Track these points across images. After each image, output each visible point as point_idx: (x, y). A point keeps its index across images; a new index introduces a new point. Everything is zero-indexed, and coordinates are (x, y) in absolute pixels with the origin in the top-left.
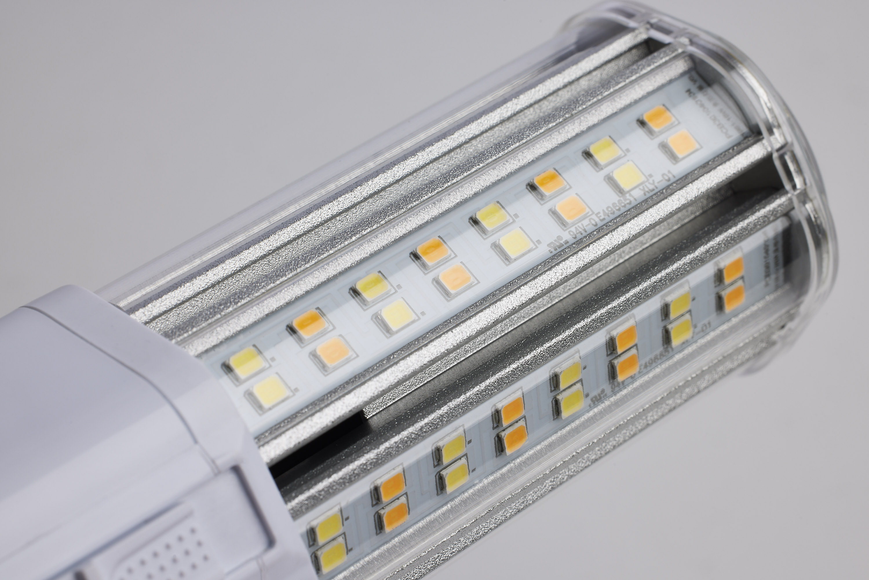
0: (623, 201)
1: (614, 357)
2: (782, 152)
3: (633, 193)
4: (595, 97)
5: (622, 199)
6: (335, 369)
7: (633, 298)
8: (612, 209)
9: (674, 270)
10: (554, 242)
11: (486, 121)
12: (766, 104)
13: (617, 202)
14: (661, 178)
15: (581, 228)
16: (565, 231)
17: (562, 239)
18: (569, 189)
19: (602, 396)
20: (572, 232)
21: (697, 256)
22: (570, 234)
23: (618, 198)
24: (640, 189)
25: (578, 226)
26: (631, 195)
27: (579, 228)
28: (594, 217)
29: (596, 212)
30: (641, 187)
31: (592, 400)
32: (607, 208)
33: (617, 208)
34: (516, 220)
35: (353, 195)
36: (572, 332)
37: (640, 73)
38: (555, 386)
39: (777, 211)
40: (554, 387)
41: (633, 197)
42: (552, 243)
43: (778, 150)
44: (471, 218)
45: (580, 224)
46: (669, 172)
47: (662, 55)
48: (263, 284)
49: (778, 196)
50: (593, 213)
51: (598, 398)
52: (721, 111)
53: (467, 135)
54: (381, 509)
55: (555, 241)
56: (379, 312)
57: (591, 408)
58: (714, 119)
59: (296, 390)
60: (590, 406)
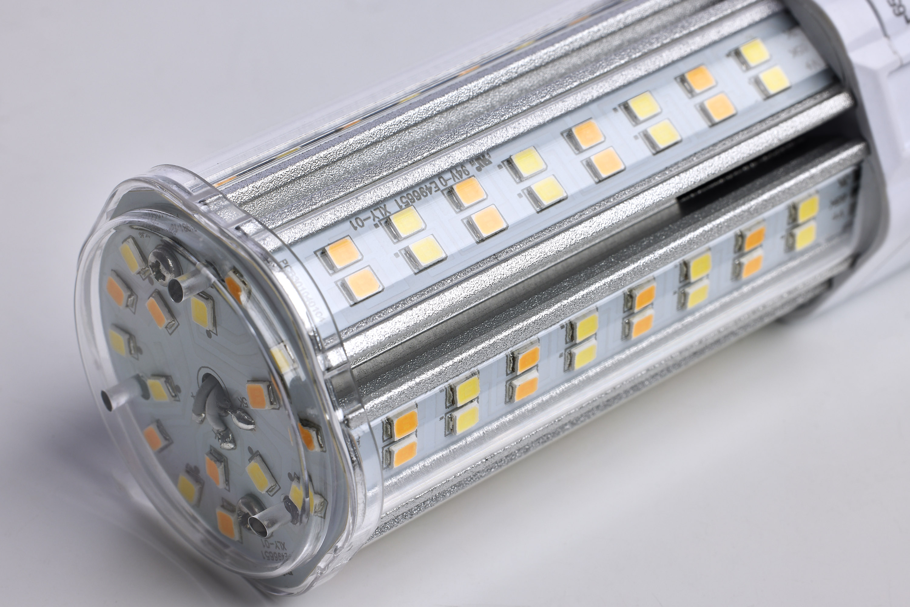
17: (477, 168)
20: (465, 174)
22: (468, 172)
27: (459, 177)
29: (439, 192)
32: (427, 195)
42: (487, 165)
50: (442, 191)
55: (483, 167)
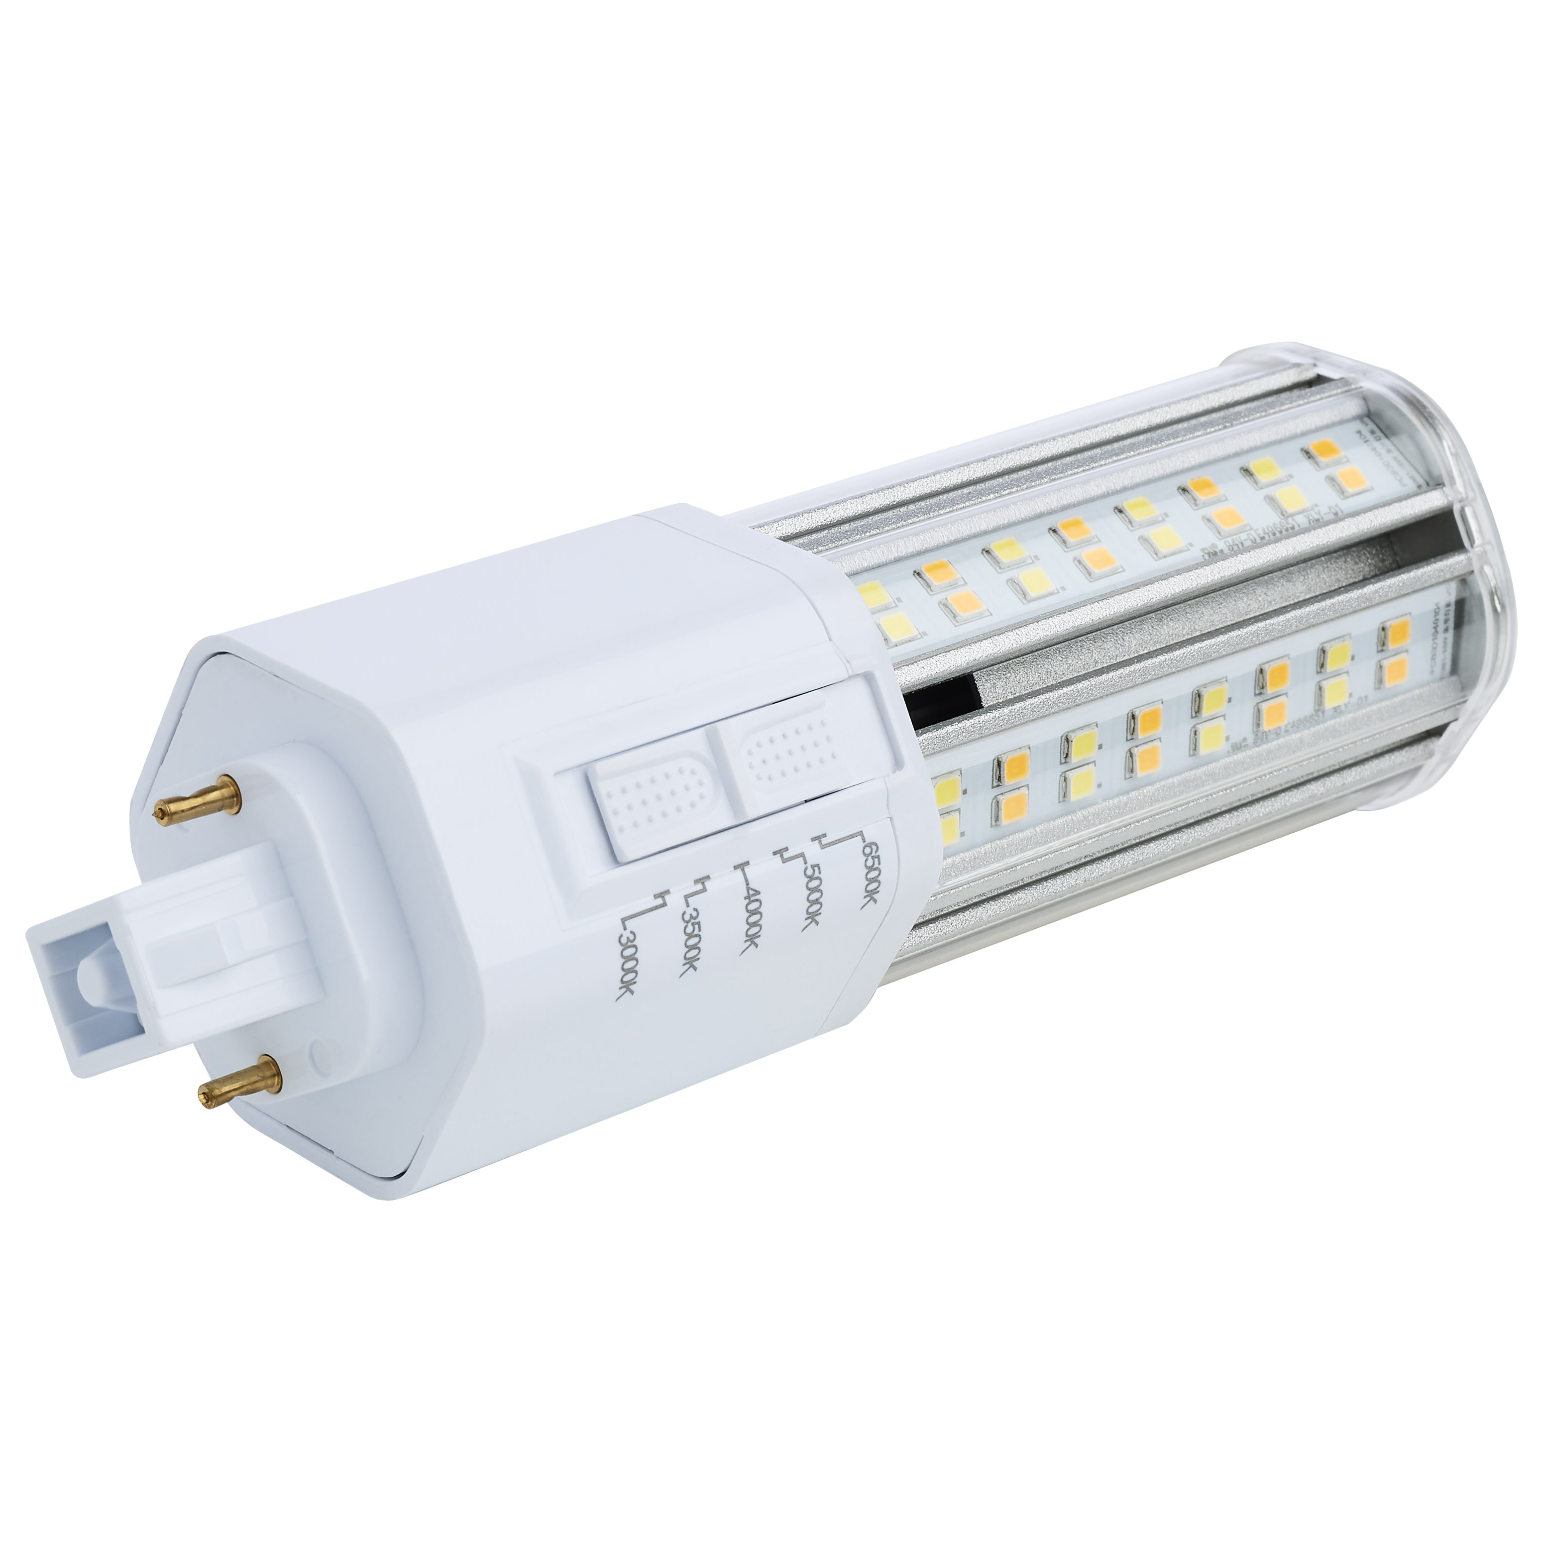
0: (1285, 524)
1: (1262, 700)
2: (1463, 504)
3: (1296, 518)
4: (1258, 412)
5: (1283, 521)
6: (966, 621)
7: (1294, 620)
8: (1273, 530)
9: (1340, 601)
10: (1208, 548)
11: (1133, 422)
12: (1449, 448)
13: (1278, 523)
14: (1327, 510)
15: (1238, 541)
16: (1220, 539)
17: (1215, 544)
18: (1224, 501)
19: (1243, 744)
21: (1366, 594)
23: (1279, 520)
24: (1305, 516)
25: (1236, 539)
26: (1293, 520)
28: (1252, 532)
29: (1255, 528)
30: (1305, 514)
31: (1232, 746)
32: (1268, 527)
33: (1279, 530)
34: (1166, 519)
35: (986, 464)
36: (1226, 638)
37: (1308, 399)
38: (1197, 710)
39: (1455, 569)
40: (1196, 713)
41: (1296, 522)
42: (1206, 549)
43: (1460, 501)
44: (1116, 508)
45: (1237, 536)
46: (1337, 506)
47: (1333, 387)
48: (893, 520)
49: (1457, 554)
50: (1252, 528)
51: (1239, 746)
52: (1395, 458)
53: (1111, 432)
54: (1000, 794)
55: (1208, 545)
56: (1016, 576)
57: (1229, 754)
58: (1388, 465)
59: (925, 634)
60: (1228, 752)
